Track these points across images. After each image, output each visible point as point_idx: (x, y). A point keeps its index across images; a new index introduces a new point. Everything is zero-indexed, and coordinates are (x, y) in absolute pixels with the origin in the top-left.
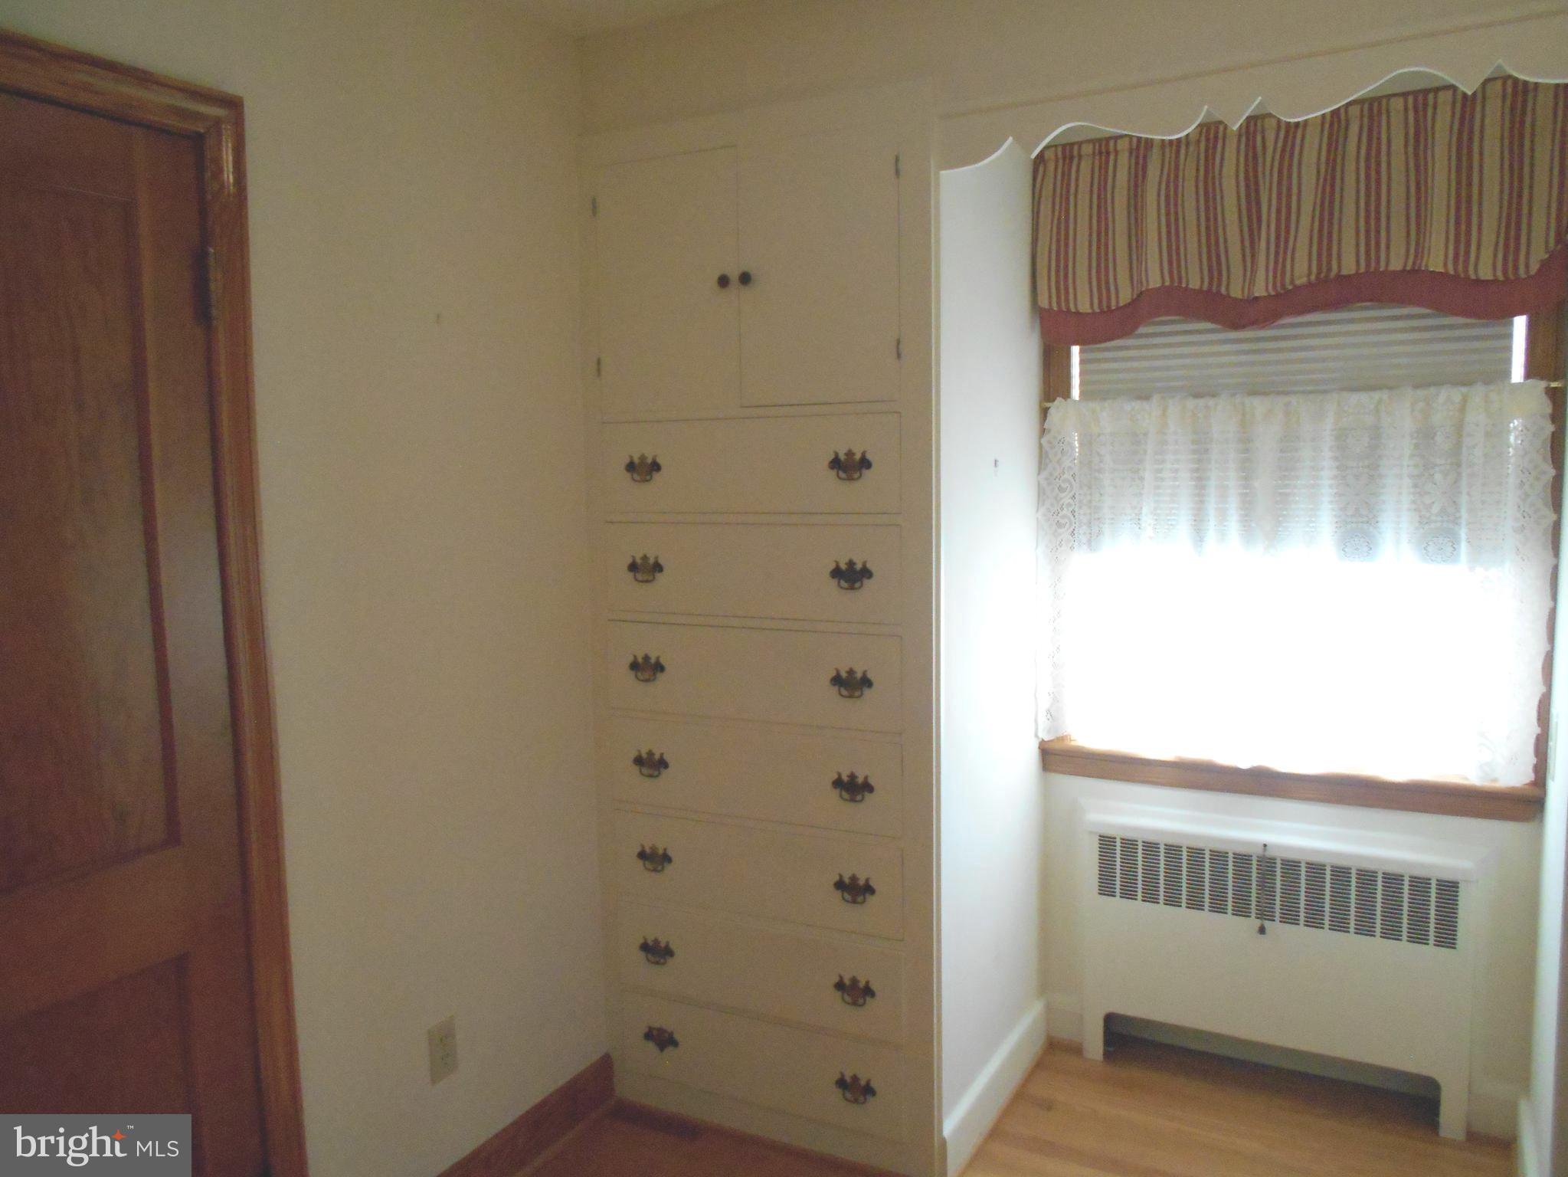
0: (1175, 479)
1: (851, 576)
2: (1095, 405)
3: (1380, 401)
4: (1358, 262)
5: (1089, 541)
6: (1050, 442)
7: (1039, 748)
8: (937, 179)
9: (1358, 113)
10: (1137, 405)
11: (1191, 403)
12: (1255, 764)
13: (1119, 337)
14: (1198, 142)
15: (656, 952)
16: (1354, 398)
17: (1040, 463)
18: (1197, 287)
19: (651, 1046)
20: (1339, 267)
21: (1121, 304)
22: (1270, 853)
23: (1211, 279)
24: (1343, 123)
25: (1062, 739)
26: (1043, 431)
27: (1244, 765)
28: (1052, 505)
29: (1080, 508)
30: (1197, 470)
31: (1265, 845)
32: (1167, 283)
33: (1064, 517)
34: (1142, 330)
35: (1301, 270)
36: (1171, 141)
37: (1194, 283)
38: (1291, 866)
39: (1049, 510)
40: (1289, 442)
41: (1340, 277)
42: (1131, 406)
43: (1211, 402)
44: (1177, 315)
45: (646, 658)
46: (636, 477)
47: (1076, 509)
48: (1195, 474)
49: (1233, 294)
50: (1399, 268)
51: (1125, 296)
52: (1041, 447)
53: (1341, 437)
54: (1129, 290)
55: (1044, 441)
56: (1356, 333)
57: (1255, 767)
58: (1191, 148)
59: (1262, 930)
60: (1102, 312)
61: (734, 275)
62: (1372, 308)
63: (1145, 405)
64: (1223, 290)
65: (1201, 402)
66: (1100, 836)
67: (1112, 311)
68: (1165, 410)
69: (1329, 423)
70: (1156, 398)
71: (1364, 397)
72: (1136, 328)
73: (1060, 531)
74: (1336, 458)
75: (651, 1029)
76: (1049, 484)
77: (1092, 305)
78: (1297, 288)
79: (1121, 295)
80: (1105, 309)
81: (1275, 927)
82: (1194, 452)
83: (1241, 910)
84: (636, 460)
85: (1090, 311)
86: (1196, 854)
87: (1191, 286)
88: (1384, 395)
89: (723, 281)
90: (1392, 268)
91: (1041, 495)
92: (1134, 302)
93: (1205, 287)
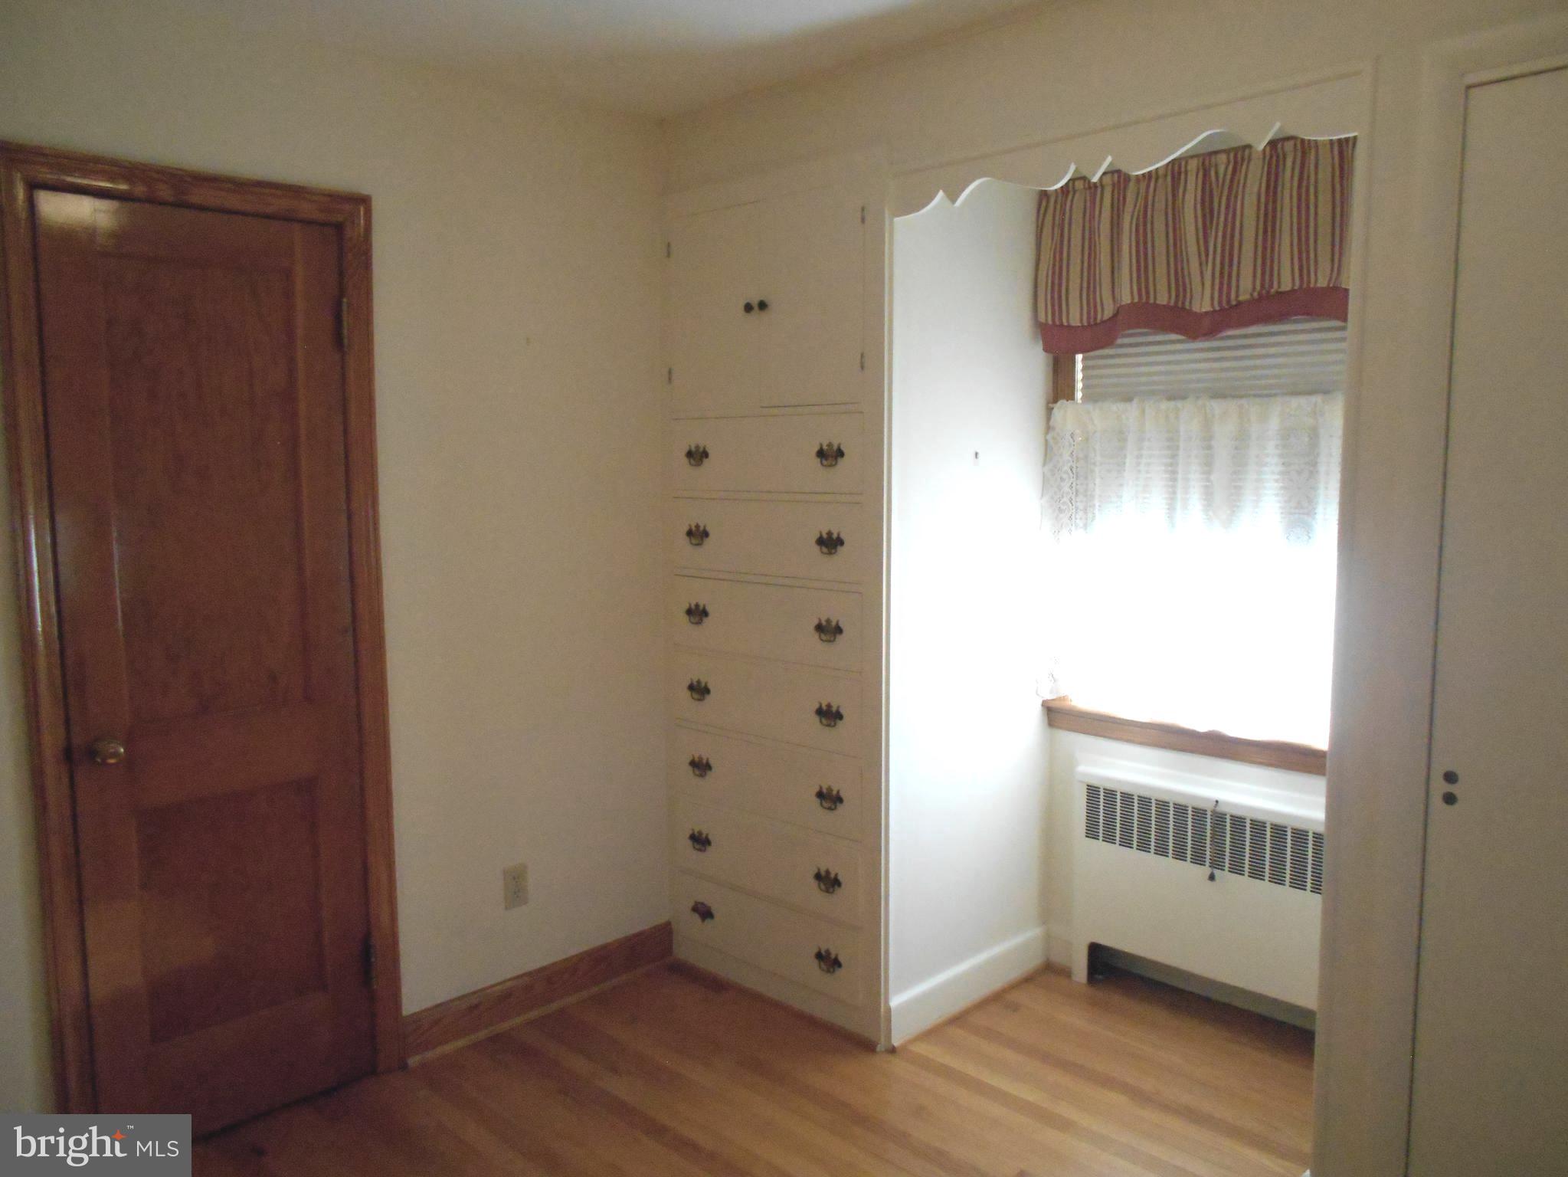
0: (1147, 472)
1: (830, 543)
2: (1090, 407)
3: (1315, 404)
4: (1293, 279)
5: (1085, 526)
6: (1054, 438)
7: (1042, 705)
8: (891, 224)
9: (1292, 148)
10: (1121, 406)
11: (1165, 405)
12: (1211, 729)
13: (1102, 347)
14: (1165, 176)
15: (700, 841)
16: (1295, 402)
17: (1046, 455)
18: (1165, 303)
19: (696, 917)
20: (1279, 282)
21: (1106, 317)
22: (1221, 809)
23: (1177, 296)
24: (1281, 156)
25: (1063, 699)
26: (1048, 428)
27: (1202, 728)
28: (1055, 493)
29: (1077, 495)
30: (1171, 465)
31: (1217, 802)
32: (1136, 300)
33: (1064, 503)
34: (1119, 341)
35: (1246, 286)
36: (1143, 175)
37: (1163, 299)
38: (1238, 821)
39: (1052, 498)
40: (1241, 440)
41: (1279, 294)
42: (1116, 407)
43: (1179, 404)
44: (1145, 328)
45: (697, 605)
46: (692, 461)
47: (1073, 497)
48: (1170, 468)
49: (1194, 309)
50: (1325, 285)
51: (1108, 312)
52: (1046, 441)
53: (1286, 435)
54: (1112, 306)
55: (1049, 437)
56: (1299, 343)
57: (1210, 731)
58: (1160, 181)
59: (1212, 877)
60: (1089, 325)
61: (755, 303)
62: (1307, 321)
63: (1128, 405)
64: (1187, 306)
65: (1172, 404)
66: (1088, 786)
67: (1096, 324)
68: (1143, 411)
69: (1274, 424)
70: (1136, 401)
71: (1302, 401)
72: (1115, 338)
73: (1061, 515)
74: (1281, 456)
75: (697, 903)
76: (1053, 475)
77: (1081, 320)
78: (1239, 304)
79: (1106, 312)
80: (1092, 323)
81: (1224, 876)
82: (1169, 448)
83: (1198, 859)
84: (693, 449)
85: (1079, 324)
86: (1163, 805)
87: (1158, 302)
88: (1318, 399)
89: (748, 308)
90: (1319, 285)
91: (1046, 484)
92: (1115, 315)
93: (1172, 303)
